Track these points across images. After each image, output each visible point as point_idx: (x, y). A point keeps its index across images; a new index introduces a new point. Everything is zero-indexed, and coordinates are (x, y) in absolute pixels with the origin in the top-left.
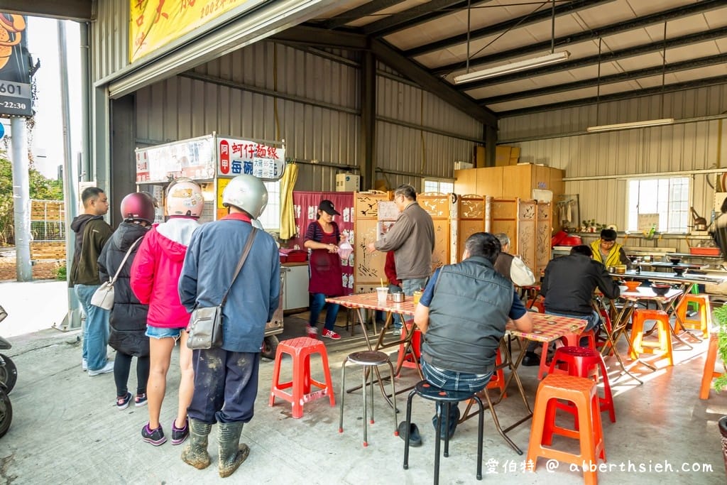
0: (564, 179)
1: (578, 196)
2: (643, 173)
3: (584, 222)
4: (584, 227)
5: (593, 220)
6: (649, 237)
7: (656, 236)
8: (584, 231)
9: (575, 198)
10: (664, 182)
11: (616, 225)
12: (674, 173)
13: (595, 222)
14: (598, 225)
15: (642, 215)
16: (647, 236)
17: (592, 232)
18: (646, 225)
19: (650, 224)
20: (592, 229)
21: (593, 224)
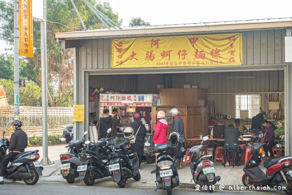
0: (207, 94)
1: (214, 102)
2: (241, 92)
3: (217, 114)
4: (217, 117)
5: (221, 113)
6: (245, 120)
7: (248, 120)
8: (217, 118)
9: (212, 102)
10: (250, 96)
11: (231, 115)
12: (254, 93)
13: (222, 114)
14: (223, 115)
15: (242, 111)
16: (244, 120)
17: (221, 119)
18: (243, 115)
19: (245, 115)
20: (221, 117)
21: (221, 115)
